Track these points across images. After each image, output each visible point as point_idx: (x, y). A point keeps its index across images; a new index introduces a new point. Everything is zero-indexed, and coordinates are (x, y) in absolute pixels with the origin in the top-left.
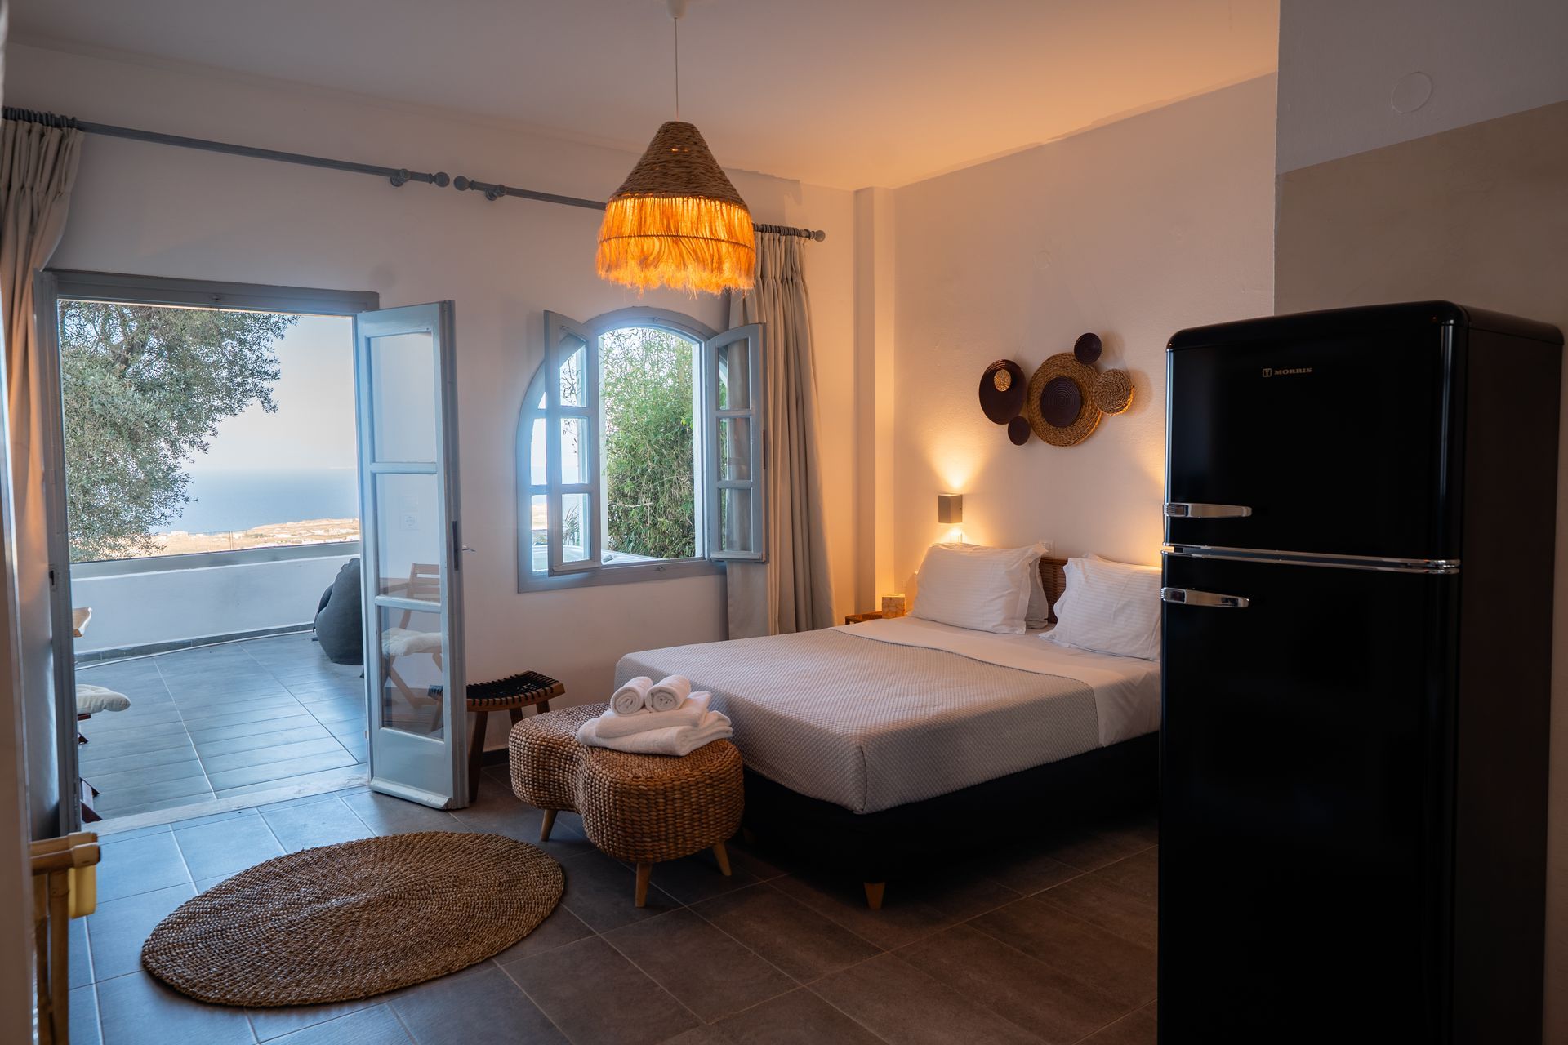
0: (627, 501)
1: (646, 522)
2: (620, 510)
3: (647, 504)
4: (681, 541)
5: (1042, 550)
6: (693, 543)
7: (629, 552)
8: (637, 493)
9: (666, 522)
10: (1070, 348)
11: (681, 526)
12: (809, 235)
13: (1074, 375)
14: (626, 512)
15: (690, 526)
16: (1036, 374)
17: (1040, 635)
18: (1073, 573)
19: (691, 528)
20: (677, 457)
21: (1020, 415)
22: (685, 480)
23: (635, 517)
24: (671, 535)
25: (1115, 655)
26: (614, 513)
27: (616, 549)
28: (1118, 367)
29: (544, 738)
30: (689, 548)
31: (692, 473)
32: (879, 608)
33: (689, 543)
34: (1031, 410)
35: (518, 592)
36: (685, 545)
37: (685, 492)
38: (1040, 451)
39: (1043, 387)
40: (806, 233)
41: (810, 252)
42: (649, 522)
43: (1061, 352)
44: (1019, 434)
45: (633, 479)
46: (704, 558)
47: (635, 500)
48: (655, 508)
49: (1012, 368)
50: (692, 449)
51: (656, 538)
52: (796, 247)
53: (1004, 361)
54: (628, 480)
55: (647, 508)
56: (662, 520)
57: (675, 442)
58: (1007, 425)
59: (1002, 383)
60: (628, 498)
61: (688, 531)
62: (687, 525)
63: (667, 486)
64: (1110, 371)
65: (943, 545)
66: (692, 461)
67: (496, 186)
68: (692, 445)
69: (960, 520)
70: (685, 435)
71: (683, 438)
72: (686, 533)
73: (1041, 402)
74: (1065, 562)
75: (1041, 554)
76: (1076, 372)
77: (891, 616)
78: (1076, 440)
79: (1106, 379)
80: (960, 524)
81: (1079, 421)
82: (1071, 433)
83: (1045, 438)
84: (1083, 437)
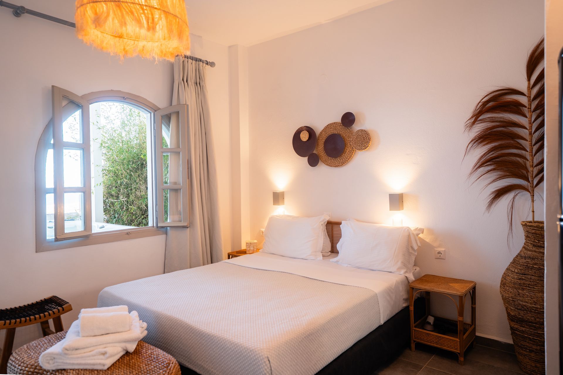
0: (113, 198)
1: (123, 208)
2: (110, 202)
3: (123, 199)
4: (141, 217)
5: (328, 218)
6: (147, 218)
7: (114, 224)
8: (119, 194)
9: (133, 208)
10: (339, 120)
11: (141, 210)
12: (207, 63)
13: (340, 133)
14: (113, 204)
15: (146, 209)
16: (321, 133)
17: (331, 260)
18: (345, 229)
19: (146, 211)
20: (139, 176)
21: (314, 152)
22: (143, 187)
23: (117, 206)
24: (136, 214)
25: (373, 270)
26: (107, 204)
27: (108, 222)
28: (363, 128)
29: (32, 365)
30: (145, 220)
31: (147, 184)
32: (244, 247)
33: (145, 218)
34: (320, 150)
35: (36, 252)
36: (143, 219)
37: (143, 193)
38: (322, 169)
39: (325, 139)
40: (206, 62)
41: (208, 72)
42: (125, 208)
43: (334, 122)
44: (313, 161)
45: (116, 187)
46: (153, 227)
47: (117, 197)
48: (128, 201)
49: (310, 131)
50: (147, 173)
51: (128, 216)
52: (201, 68)
53: (305, 126)
54: (114, 188)
55: (123, 201)
56: (131, 207)
57: (138, 169)
58: (307, 157)
59: (305, 137)
60: (114, 197)
61: (144, 212)
62: (144, 209)
63: (134, 190)
64: (359, 130)
65: (277, 216)
66: (147, 178)
67: (19, 7)
68: (147, 170)
69: (283, 203)
70: (143, 165)
71: (142, 167)
72: (143, 213)
73: (324, 146)
74: (340, 224)
75: (327, 220)
76: (342, 131)
77: (251, 252)
78: (342, 164)
79: (358, 134)
80: (283, 205)
81: (344, 154)
82: (340, 160)
83: (326, 163)
84: (346, 162)
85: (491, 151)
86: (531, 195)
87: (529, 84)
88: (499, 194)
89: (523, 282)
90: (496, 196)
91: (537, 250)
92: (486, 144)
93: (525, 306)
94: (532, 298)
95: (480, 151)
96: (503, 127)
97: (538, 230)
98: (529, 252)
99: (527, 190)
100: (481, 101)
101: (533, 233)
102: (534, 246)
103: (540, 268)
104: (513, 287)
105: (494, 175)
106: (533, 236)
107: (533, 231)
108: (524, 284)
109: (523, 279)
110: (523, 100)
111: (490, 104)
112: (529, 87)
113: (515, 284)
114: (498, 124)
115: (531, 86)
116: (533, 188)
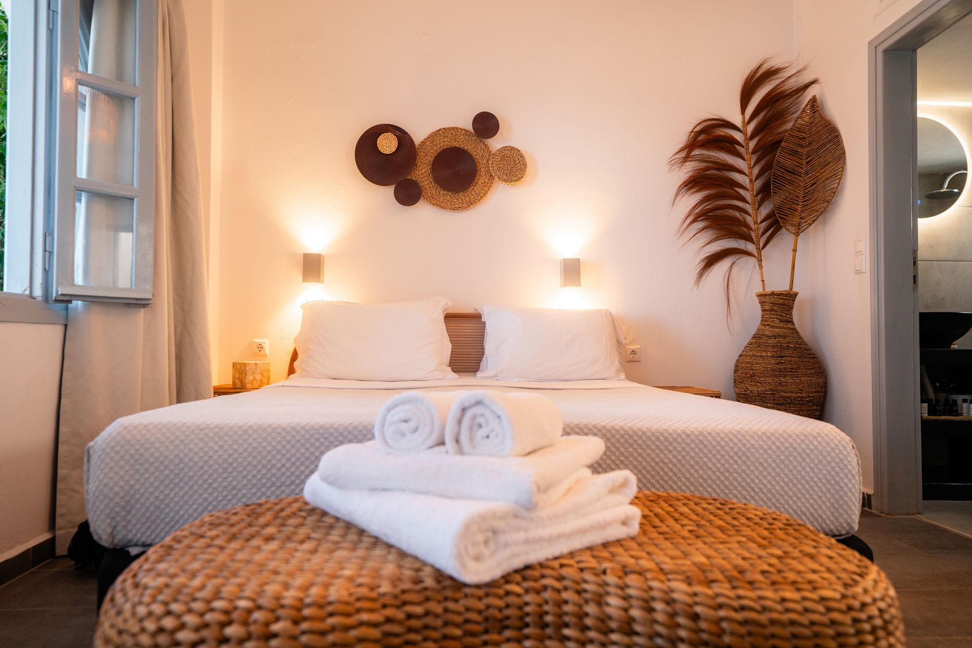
10: (466, 122)
13: (466, 147)
16: (425, 141)
21: (411, 177)
28: (513, 144)
34: (422, 174)
38: (423, 211)
43: (453, 126)
44: (407, 196)
49: (400, 134)
53: (389, 124)
58: (394, 186)
59: (388, 145)
64: (506, 147)
73: (430, 168)
76: (470, 146)
77: (256, 386)
78: (470, 204)
79: (503, 154)
80: (319, 284)
81: (472, 188)
82: (463, 198)
83: (433, 201)
84: (476, 202)
85: (707, 201)
86: (758, 260)
87: (744, 118)
88: (711, 261)
89: (782, 367)
90: (706, 264)
91: (785, 326)
92: (697, 191)
93: (788, 397)
94: (796, 385)
95: (692, 200)
96: (717, 169)
97: (787, 299)
98: (776, 330)
99: (749, 254)
100: (694, 130)
101: (780, 304)
102: (781, 321)
103: (795, 346)
104: (771, 376)
105: (708, 235)
106: (780, 307)
107: (781, 301)
108: (785, 369)
109: (782, 363)
110: (738, 136)
111: (702, 137)
112: (744, 122)
113: (773, 371)
114: (710, 165)
115: (746, 121)
116: (759, 250)
